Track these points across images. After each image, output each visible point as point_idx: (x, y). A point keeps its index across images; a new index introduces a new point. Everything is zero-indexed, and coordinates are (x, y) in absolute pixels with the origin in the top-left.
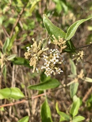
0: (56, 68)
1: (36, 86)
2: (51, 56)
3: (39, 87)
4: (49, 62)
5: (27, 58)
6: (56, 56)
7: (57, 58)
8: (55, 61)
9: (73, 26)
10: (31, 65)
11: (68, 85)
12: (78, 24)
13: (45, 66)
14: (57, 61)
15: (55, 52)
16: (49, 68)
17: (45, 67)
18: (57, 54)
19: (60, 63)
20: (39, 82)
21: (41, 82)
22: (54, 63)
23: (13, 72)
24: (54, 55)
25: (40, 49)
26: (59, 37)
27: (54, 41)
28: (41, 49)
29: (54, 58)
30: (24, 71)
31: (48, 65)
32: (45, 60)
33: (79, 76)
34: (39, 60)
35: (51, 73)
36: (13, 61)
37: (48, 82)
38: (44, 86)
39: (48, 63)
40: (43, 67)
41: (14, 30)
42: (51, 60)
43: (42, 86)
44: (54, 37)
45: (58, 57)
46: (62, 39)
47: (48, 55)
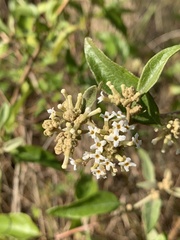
0: (119, 158)
1: (66, 209)
2: (106, 128)
3: (73, 210)
4: (103, 143)
5: (49, 134)
6: (119, 127)
7: (121, 133)
8: (116, 139)
9: (156, 62)
10: (57, 153)
11: (137, 205)
12: (165, 56)
13: (94, 151)
14: (122, 138)
15: (115, 117)
16: (101, 157)
17: (91, 155)
18: (121, 123)
19: (130, 144)
20: (73, 200)
21: (77, 200)
22: (116, 144)
23: (16, 181)
24: (114, 124)
25: (80, 111)
26: (122, 86)
27: (110, 96)
28: (83, 112)
29: (115, 132)
30: (38, 179)
31: (100, 149)
32: (93, 136)
33: (161, 185)
34: (78, 138)
35: (108, 168)
36: (16, 155)
37: (92, 200)
38: (84, 208)
39: (99, 145)
40: (87, 156)
41: (20, 92)
42: (106, 137)
43: (80, 209)
44: (111, 87)
45: (123, 130)
46: (130, 89)
47: (100, 126)
